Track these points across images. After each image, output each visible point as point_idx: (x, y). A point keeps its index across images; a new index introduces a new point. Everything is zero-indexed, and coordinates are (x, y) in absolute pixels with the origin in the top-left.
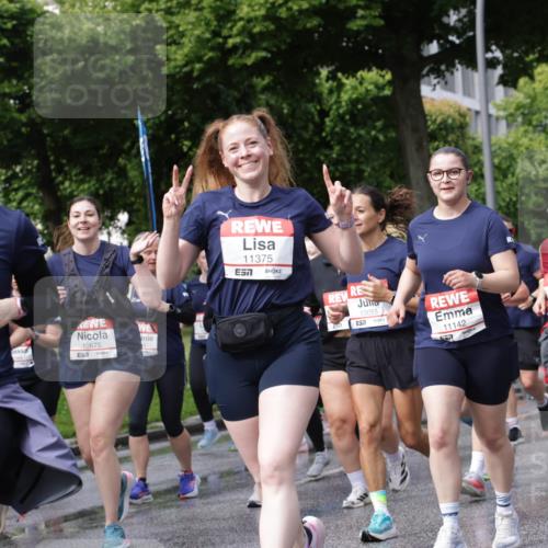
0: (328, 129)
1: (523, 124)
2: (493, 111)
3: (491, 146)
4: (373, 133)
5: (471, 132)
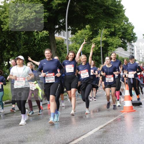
0: (36, 42)
1: (75, 42)
2: (69, 39)
3: (68, 46)
4: (45, 43)
5: (64, 43)
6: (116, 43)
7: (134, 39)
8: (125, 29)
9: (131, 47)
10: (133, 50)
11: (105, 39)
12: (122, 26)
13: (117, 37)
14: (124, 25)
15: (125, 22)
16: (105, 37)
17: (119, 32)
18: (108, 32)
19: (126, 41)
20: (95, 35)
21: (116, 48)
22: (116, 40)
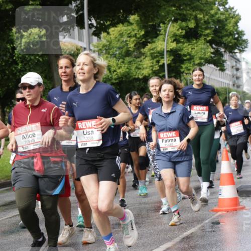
0: (16, 56)
1: (106, 53)
2: (92, 48)
4: (37, 57)
6: (199, 55)
7: (241, 44)
8: (219, 21)
9: (234, 64)
10: (237, 69)
11: (174, 45)
12: (213, 16)
13: (202, 40)
14: (216, 13)
15: (220, 5)
16: (174, 41)
17: (206, 29)
18: (182, 29)
19: (222, 50)
20: (152, 38)
21: (200, 64)
22: (200, 48)
